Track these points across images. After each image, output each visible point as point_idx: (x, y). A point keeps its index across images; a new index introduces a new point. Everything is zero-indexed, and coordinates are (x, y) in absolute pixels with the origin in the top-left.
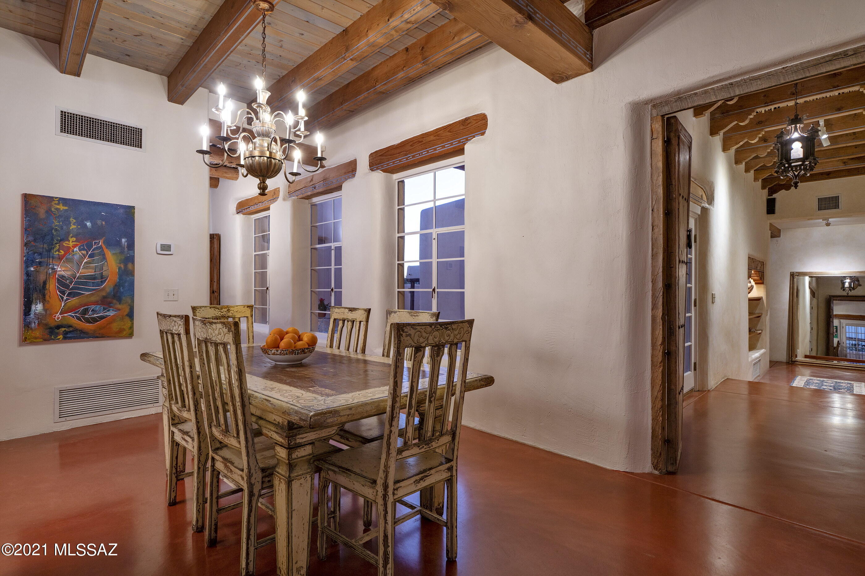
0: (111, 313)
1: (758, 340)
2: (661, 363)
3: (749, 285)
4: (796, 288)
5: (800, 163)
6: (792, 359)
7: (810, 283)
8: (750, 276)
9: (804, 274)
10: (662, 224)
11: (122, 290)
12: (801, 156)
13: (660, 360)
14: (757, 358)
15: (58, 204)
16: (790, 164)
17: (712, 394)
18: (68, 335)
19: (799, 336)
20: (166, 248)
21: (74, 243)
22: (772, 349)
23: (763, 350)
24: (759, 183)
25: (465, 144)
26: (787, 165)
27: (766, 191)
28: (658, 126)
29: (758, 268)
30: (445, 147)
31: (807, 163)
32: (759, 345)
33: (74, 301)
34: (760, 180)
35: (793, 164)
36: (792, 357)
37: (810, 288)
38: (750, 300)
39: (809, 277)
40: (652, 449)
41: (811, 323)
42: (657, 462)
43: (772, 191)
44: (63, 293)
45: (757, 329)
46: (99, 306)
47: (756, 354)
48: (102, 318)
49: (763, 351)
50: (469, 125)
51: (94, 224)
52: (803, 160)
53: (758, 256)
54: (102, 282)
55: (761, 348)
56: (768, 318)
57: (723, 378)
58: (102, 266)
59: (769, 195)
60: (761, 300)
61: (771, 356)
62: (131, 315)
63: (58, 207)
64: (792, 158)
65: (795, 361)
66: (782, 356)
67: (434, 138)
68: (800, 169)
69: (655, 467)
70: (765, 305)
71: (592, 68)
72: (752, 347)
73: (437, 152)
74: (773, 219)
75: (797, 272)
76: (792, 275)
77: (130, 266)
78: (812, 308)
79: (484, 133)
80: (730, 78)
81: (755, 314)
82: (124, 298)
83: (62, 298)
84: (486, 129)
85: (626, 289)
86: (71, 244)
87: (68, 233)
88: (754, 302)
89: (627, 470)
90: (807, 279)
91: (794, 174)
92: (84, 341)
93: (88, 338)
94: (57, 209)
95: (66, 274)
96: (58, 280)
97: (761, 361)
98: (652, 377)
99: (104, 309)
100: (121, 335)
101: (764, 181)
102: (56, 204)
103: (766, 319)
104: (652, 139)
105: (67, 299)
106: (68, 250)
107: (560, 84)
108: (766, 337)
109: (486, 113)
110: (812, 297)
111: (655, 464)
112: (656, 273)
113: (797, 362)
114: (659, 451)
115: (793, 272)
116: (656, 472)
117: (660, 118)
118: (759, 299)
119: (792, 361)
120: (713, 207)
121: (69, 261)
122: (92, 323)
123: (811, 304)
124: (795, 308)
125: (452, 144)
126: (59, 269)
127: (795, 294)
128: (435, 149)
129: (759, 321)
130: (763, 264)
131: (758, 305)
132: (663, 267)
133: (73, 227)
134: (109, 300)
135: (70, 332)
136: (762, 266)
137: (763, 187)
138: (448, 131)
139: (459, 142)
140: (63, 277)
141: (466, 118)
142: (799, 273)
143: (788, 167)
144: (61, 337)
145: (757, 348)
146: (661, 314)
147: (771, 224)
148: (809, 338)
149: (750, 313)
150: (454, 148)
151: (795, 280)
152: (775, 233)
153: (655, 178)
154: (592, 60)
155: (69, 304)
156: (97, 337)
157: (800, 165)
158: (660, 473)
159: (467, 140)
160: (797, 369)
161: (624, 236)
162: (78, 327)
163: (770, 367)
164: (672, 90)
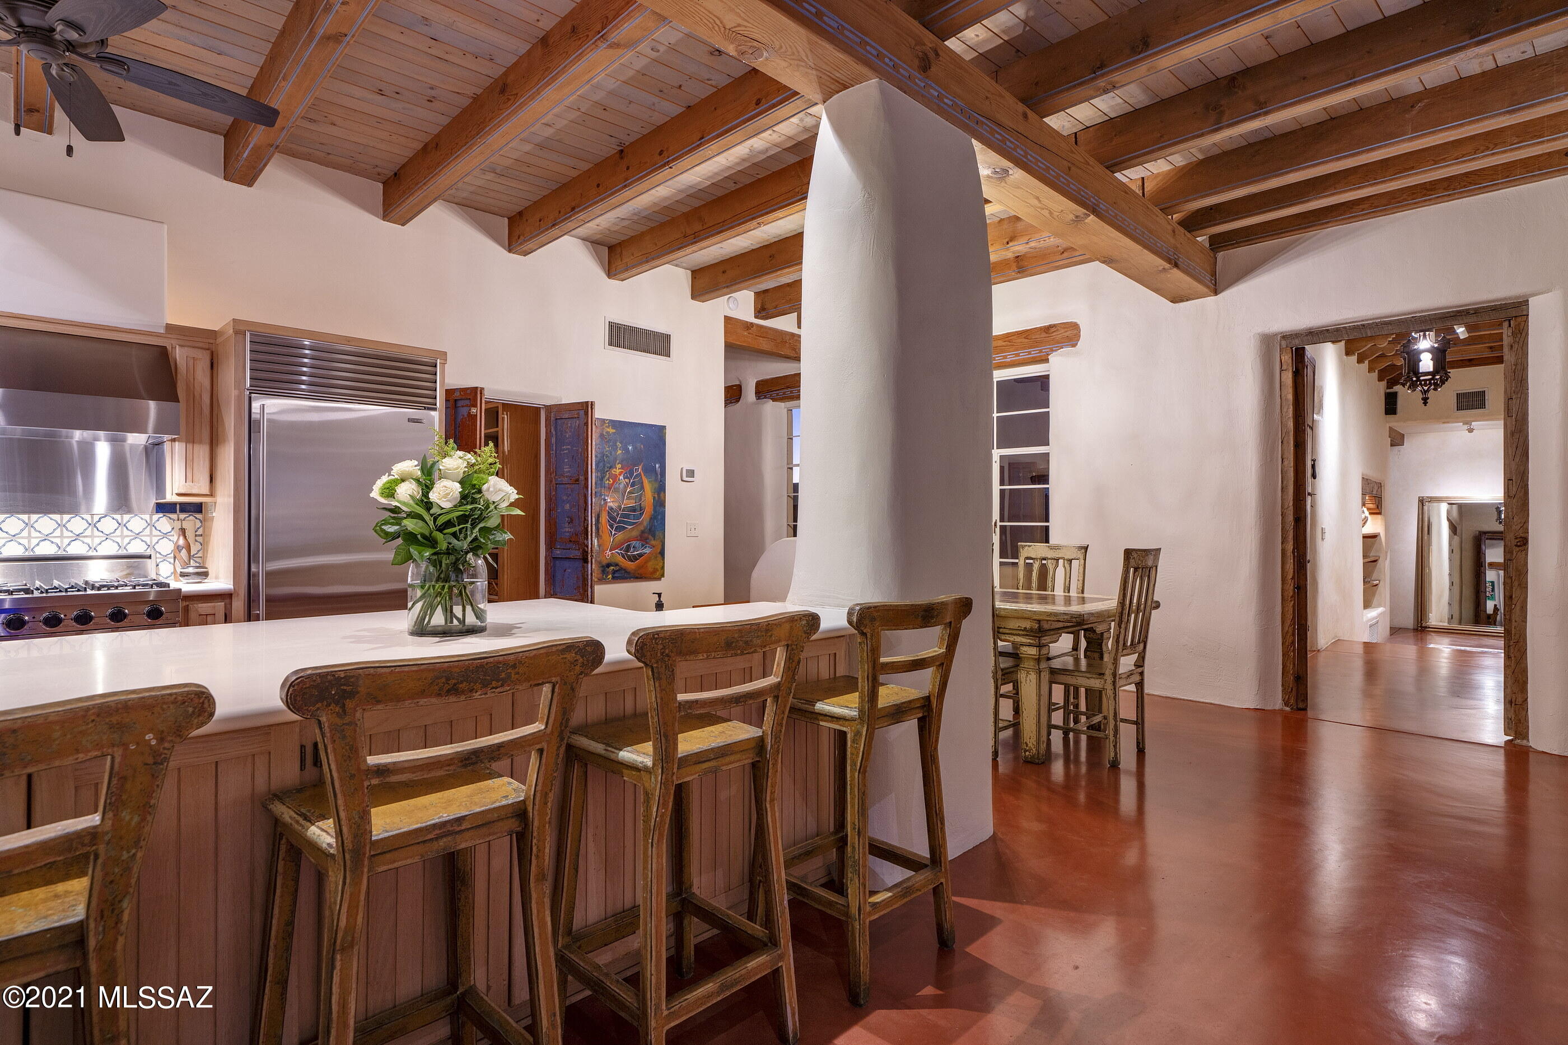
0: (647, 551)
1: (1374, 594)
2: (1292, 597)
3: (1363, 516)
4: (1426, 519)
5: (1430, 377)
6: (1422, 624)
7: (1448, 512)
8: (1364, 505)
9: (1439, 500)
10: (1292, 456)
11: (656, 524)
12: (1431, 369)
13: (1291, 594)
14: (1374, 618)
15: (608, 427)
16: (1418, 379)
17: (1323, 654)
18: (616, 575)
19: (1431, 594)
20: (691, 473)
21: (620, 470)
22: (1393, 611)
23: (1382, 608)
24: (1375, 375)
25: (1048, 355)
26: (1414, 379)
27: (1384, 383)
28: (1287, 358)
29: (1374, 492)
30: (1019, 356)
31: (1438, 377)
32: (1375, 602)
33: (620, 536)
34: (1377, 371)
35: (1422, 378)
36: (1421, 620)
37: (1448, 519)
38: (1365, 537)
39: (1449, 504)
40: (1283, 685)
41: (1450, 575)
42: (1288, 698)
43: (1391, 383)
44: (611, 526)
45: (1372, 579)
46: (638, 542)
47: (1373, 613)
48: (641, 555)
49: (1381, 610)
50: (1054, 334)
51: (635, 448)
52: (1432, 374)
53: (1374, 475)
54: (641, 514)
55: (1379, 606)
56: (1387, 562)
57: (1334, 638)
58: (641, 495)
59: (1388, 388)
60: (1378, 538)
61: (1391, 620)
62: (662, 553)
63: (609, 430)
64: (1421, 371)
65: (1426, 627)
66: (1408, 620)
67: (1004, 344)
68: (1430, 384)
69: (1286, 704)
70: (1384, 544)
71: (1216, 292)
72: (1367, 604)
73: (1008, 360)
74: (1394, 422)
75: (1427, 497)
76: (1422, 501)
77: (662, 495)
78: (1452, 551)
79: (1077, 344)
80: (1363, 321)
81: (1369, 557)
82: (657, 533)
83: (611, 532)
84: (1079, 340)
85: (1256, 522)
86: (618, 471)
87: (615, 459)
88: (1370, 539)
89: (1258, 707)
90: (1444, 507)
91: (1424, 389)
92: (627, 582)
93: (630, 578)
94: (608, 432)
95: (614, 505)
96: (608, 512)
97: (1379, 623)
98: (1282, 612)
99: (643, 546)
100: (655, 577)
101: (1381, 372)
102: (606, 427)
103: (1385, 565)
104: (1281, 370)
105: (615, 534)
106: (615, 478)
107: (1177, 304)
108: (1384, 591)
109: (1079, 323)
110: (1451, 533)
111: (1286, 700)
112: (1286, 506)
113: (1429, 628)
114: (1291, 686)
115: (1423, 497)
116: (1288, 709)
117: (1289, 350)
118: (1374, 536)
119: (1421, 627)
120: (1322, 417)
121: (616, 490)
122: (633, 561)
123: (1450, 545)
124: (1425, 549)
125: (1030, 353)
126: (609, 500)
127: (1426, 529)
128: (1005, 357)
129: (1376, 566)
130: (1380, 485)
131: (1373, 544)
132: (1293, 500)
133: (619, 452)
134: (646, 535)
135: (617, 571)
136: (1379, 489)
137: (1380, 379)
138: (1025, 338)
139: (1041, 351)
140: (611, 509)
141: (1050, 325)
142: (1431, 498)
143: (1416, 381)
144: (610, 576)
145: (1373, 606)
146: (1292, 547)
147: (1390, 428)
148: (1447, 598)
149: (1365, 556)
150: (1033, 357)
151: (1426, 508)
152: (1397, 440)
153: (1285, 410)
154: (1215, 285)
155: (617, 540)
156: (637, 578)
157: (1430, 380)
158: (1292, 709)
159: (1052, 351)
160: (1429, 637)
161: (1253, 468)
162: (623, 565)
163: (1391, 635)
164: (1305, 326)
